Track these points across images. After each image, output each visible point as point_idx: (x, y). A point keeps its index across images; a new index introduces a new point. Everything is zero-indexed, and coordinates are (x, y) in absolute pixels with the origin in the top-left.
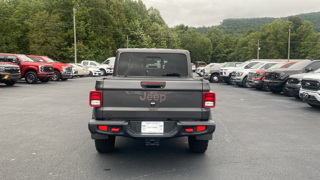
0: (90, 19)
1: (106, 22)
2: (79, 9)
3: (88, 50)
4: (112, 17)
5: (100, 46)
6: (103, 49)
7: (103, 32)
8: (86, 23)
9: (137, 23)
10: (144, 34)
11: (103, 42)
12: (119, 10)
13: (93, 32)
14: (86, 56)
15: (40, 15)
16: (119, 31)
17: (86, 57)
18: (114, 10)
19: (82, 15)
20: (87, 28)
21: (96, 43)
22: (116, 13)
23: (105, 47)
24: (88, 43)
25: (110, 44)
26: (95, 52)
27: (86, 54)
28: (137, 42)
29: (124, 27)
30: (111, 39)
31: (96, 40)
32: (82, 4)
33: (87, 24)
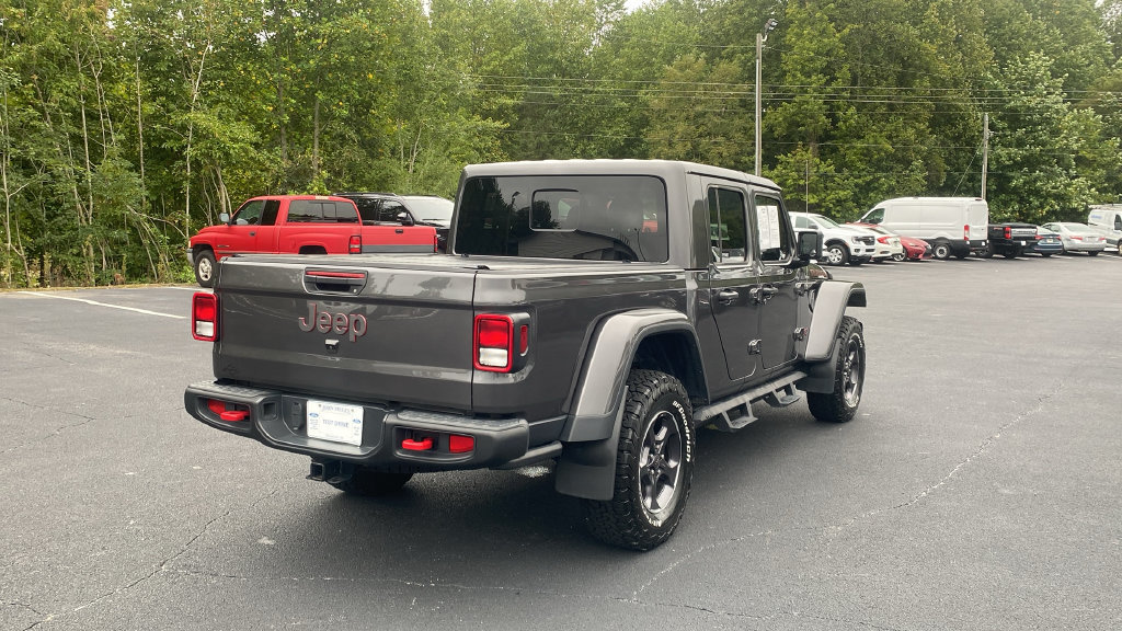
0: (846, 67)
1: (907, 68)
2: (809, 34)
3: (833, 176)
4: (933, 49)
5: (879, 160)
6: (888, 169)
7: (891, 107)
8: (828, 83)
9: (1039, 62)
10: (1064, 102)
11: (889, 147)
12: (960, 20)
13: (853, 110)
14: (823, 195)
15: (682, 69)
16: (960, 99)
17: (824, 200)
18: (944, 21)
19: (818, 53)
20: (834, 97)
21: (862, 148)
22: (951, 33)
23: (898, 161)
24: (835, 150)
25: (918, 152)
26: (860, 181)
27: (826, 188)
28: (1034, 138)
29: (978, 83)
30: (923, 131)
31: (863, 137)
32: (818, 15)
33: (834, 85)
